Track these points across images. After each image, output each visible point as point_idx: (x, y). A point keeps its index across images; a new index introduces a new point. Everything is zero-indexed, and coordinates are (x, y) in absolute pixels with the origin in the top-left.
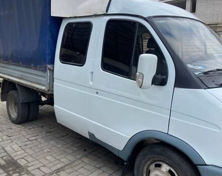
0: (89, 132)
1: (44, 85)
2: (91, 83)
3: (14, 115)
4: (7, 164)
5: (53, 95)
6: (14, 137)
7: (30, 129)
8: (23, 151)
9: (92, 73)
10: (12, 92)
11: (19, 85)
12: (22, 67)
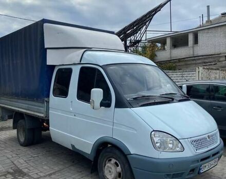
0: (72, 145)
1: (43, 113)
2: (71, 109)
3: (22, 140)
4: (15, 172)
5: (49, 120)
6: (21, 155)
7: (34, 149)
8: (27, 164)
9: (72, 102)
10: (21, 121)
11: (26, 115)
12: (29, 101)
